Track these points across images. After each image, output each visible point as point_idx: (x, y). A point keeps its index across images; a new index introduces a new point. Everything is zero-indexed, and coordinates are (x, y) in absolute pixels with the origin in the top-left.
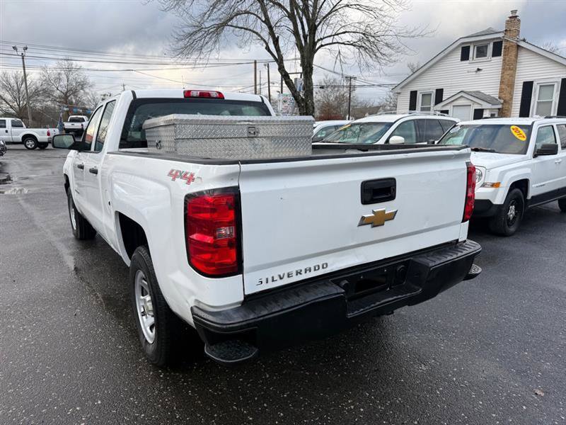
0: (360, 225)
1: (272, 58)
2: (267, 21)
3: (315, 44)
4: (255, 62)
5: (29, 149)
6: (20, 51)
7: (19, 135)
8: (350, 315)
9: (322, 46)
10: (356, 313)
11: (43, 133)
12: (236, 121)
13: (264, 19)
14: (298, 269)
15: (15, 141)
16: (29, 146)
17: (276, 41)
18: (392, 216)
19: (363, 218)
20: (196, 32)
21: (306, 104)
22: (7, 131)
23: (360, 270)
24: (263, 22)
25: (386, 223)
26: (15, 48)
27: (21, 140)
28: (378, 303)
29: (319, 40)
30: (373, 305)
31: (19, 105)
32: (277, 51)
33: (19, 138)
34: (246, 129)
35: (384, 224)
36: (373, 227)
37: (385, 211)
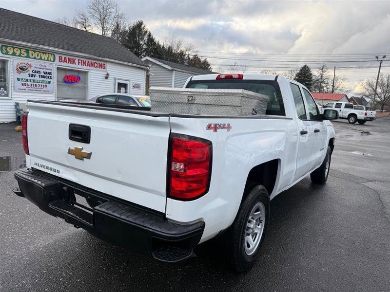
0: (68, 153)
5: (350, 123)
7: (346, 113)
11: (362, 113)
15: (344, 117)
16: (351, 121)
18: (89, 156)
19: (70, 149)
22: (340, 110)
26: (377, 57)
27: (347, 117)
28: (65, 211)
31: (385, 96)
33: (346, 115)
34: (186, 97)
35: (83, 160)
36: (76, 158)
37: (82, 149)
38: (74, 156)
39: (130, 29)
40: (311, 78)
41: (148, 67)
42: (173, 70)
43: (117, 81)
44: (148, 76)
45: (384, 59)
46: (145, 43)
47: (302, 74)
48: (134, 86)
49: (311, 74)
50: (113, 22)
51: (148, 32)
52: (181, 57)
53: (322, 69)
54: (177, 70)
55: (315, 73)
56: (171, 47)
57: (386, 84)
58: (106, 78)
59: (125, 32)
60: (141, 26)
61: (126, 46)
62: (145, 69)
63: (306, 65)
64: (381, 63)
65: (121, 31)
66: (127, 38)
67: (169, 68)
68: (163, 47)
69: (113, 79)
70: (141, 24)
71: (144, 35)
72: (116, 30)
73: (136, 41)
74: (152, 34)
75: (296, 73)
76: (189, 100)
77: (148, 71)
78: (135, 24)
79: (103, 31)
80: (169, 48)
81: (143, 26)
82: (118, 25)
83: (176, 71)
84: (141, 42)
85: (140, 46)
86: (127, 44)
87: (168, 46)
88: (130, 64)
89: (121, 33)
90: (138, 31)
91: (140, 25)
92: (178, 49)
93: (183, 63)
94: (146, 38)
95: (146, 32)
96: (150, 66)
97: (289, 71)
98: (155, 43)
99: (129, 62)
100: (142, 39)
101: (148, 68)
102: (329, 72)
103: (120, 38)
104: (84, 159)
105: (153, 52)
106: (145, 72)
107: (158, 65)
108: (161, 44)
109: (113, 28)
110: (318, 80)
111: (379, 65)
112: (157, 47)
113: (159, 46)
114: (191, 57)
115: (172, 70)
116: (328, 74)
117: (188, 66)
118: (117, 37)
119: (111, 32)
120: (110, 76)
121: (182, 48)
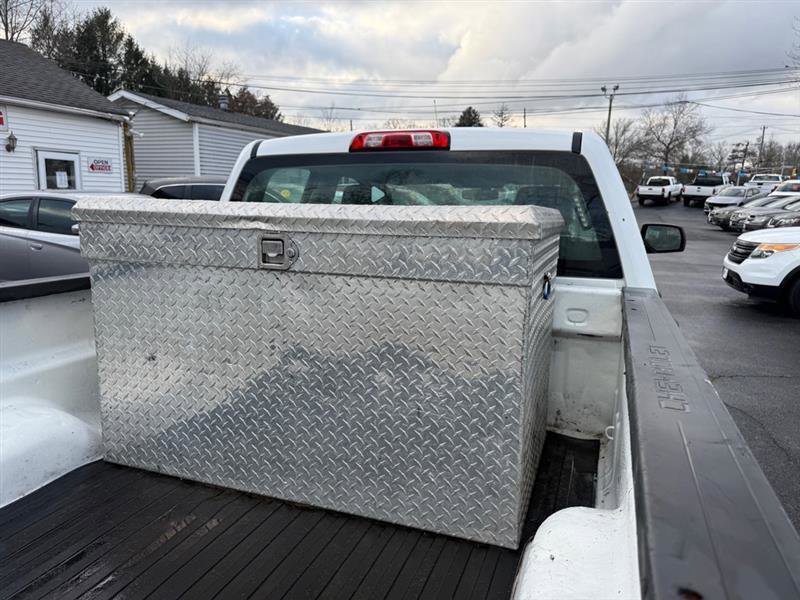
26: (604, 89)
34: (252, 243)
39: (78, 29)
41: (128, 115)
42: (194, 122)
43: (43, 156)
44: (128, 140)
45: (617, 92)
46: (120, 62)
48: (92, 167)
50: (33, 11)
51: (125, 38)
52: (211, 93)
53: (501, 115)
54: (204, 120)
56: (186, 72)
57: (613, 141)
58: (10, 148)
59: (66, 36)
60: (106, 22)
61: (74, 69)
62: (117, 122)
63: (470, 108)
64: (611, 101)
65: (55, 33)
66: (75, 50)
67: (183, 116)
68: (166, 71)
69: (29, 150)
70: (106, 16)
71: (117, 41)
72: (44, 30)
73: (97, 57)
74: (135, 42)
76: (265, 258)
77: (126, 126)
78: (92, 16)
79: (7, 31)
80: (181, 72)
81: (110, 21)
82: (46, 19)
83: (201, 123)
84: (111, 60)
85: (110, 70)
86: (74, 61)
87: (177, 68)
88: (75, 110)
89: (56, 37)
90: (99, 34)
91: (102, 19)
92: (202, 73)
93: (216, 106)
94: (121, 50)
95: (120, 36)
96: (132, 113)
98: (145, 62)
99: (71, 104)
100: (113, 52)
101: (127, 118)
103: (55, 50)
105: (142, 83)
106: (121, 130)
107: (154, 111)
108: (160, 62)
109: (34, 25)
111: (608, 105)
112: (151, 71)
113: (156, 69)
114: (234, 92)
115: (191, 123)
117: (229, 111)
118: (48, 46)
119: (30, 35)
120: (18, 143)
121: (212, 74)
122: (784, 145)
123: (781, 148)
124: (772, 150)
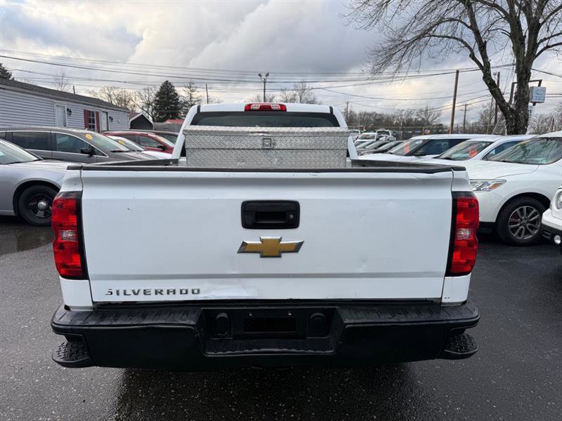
0: (240, 251)
1: (476, 66)
2: (474, 27)
3: (536, 45)
4: (458, 72)
6: (264, 77)
8: (211, 354)
9: (548, 47)
10: (220, 354)
12: (248, 132)
13: (469, 24)
14: (159, 288)
17: (483, 47)
19: (244, 244)
20: (396, 46)
21: (517, 116)
23: (248, 306)
24: (468, 27)
25: (284, 255)
26: (260, 75)
29: (542, 41)
30: (247, 351)
32: (483, 58)
34: (260, 141)
35: (279, 256)
36: (262, 256)
37: (280, 240)
38: (258, 255)
40: (178, 99)
47: (164, 94)
49: (176, 94)
53: (190, 87)
55: (182, 92)
63: (167, 81)
75: (155, 92)
76: (264, 145)
97: (145, 89)
102: (198, 92)
104: (283, 255)
110: (186, 103)
116: (199, 94)
122: (358, 113)
123: (356, 114)
124: (351, 116)
